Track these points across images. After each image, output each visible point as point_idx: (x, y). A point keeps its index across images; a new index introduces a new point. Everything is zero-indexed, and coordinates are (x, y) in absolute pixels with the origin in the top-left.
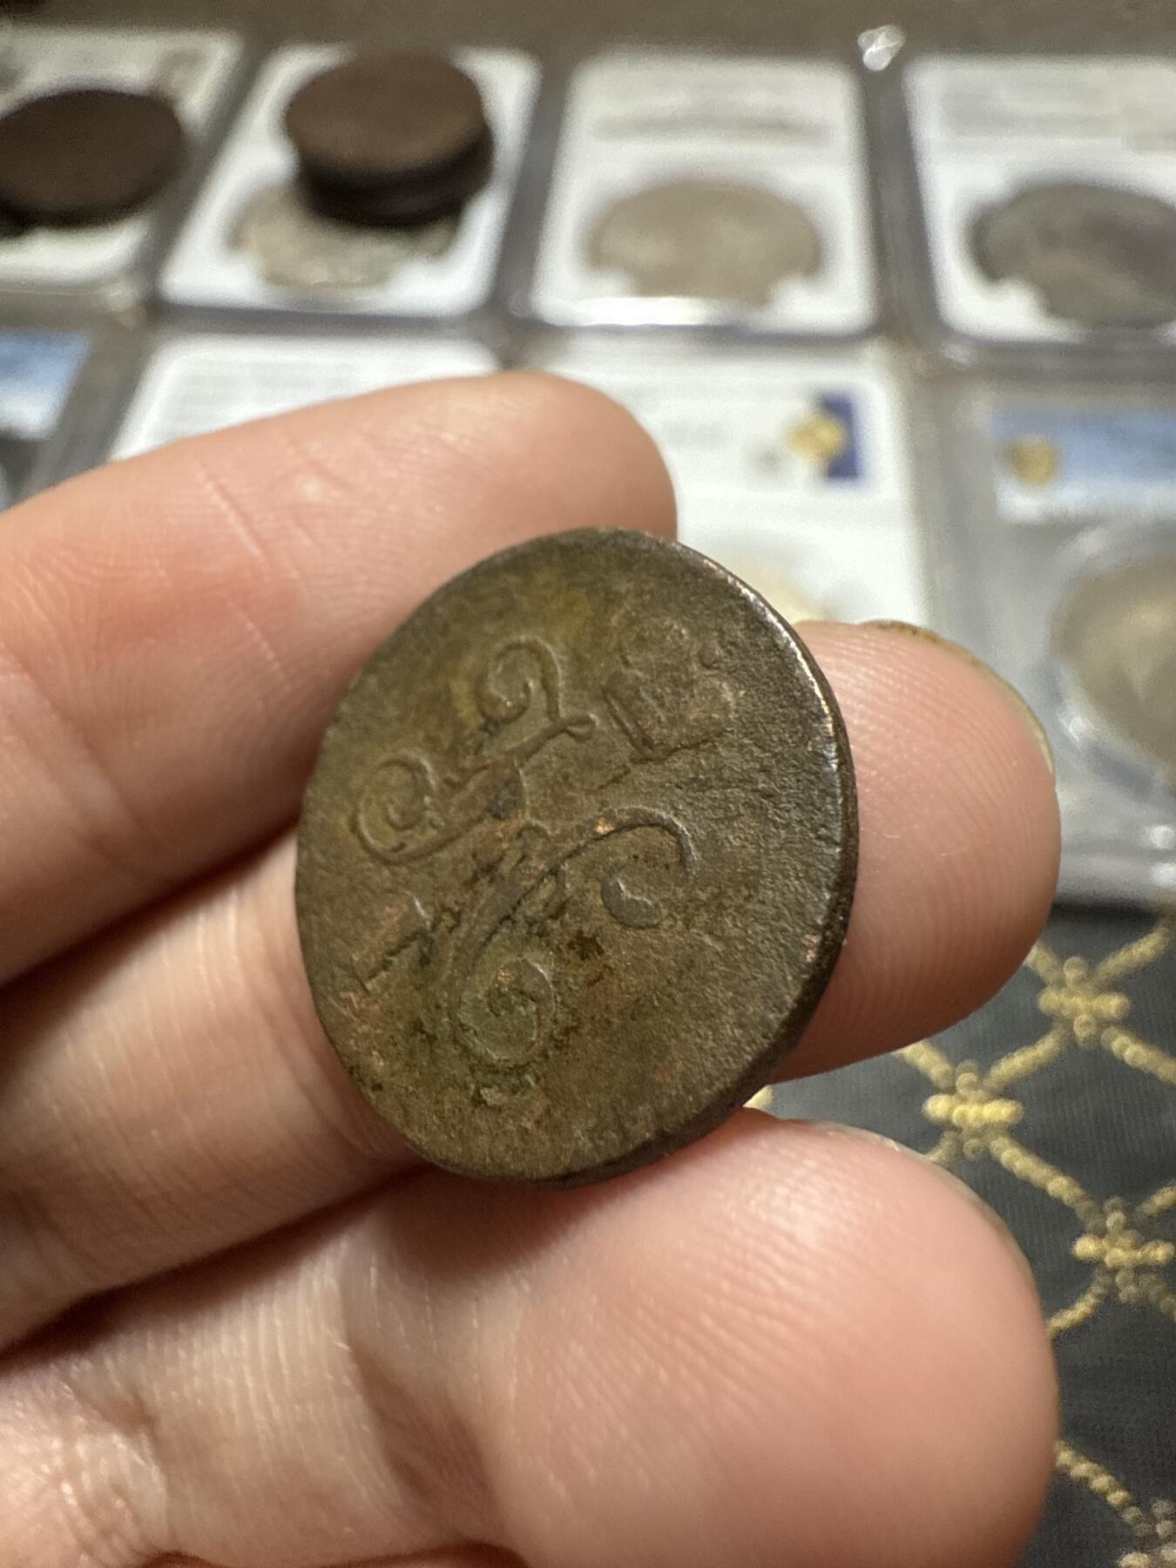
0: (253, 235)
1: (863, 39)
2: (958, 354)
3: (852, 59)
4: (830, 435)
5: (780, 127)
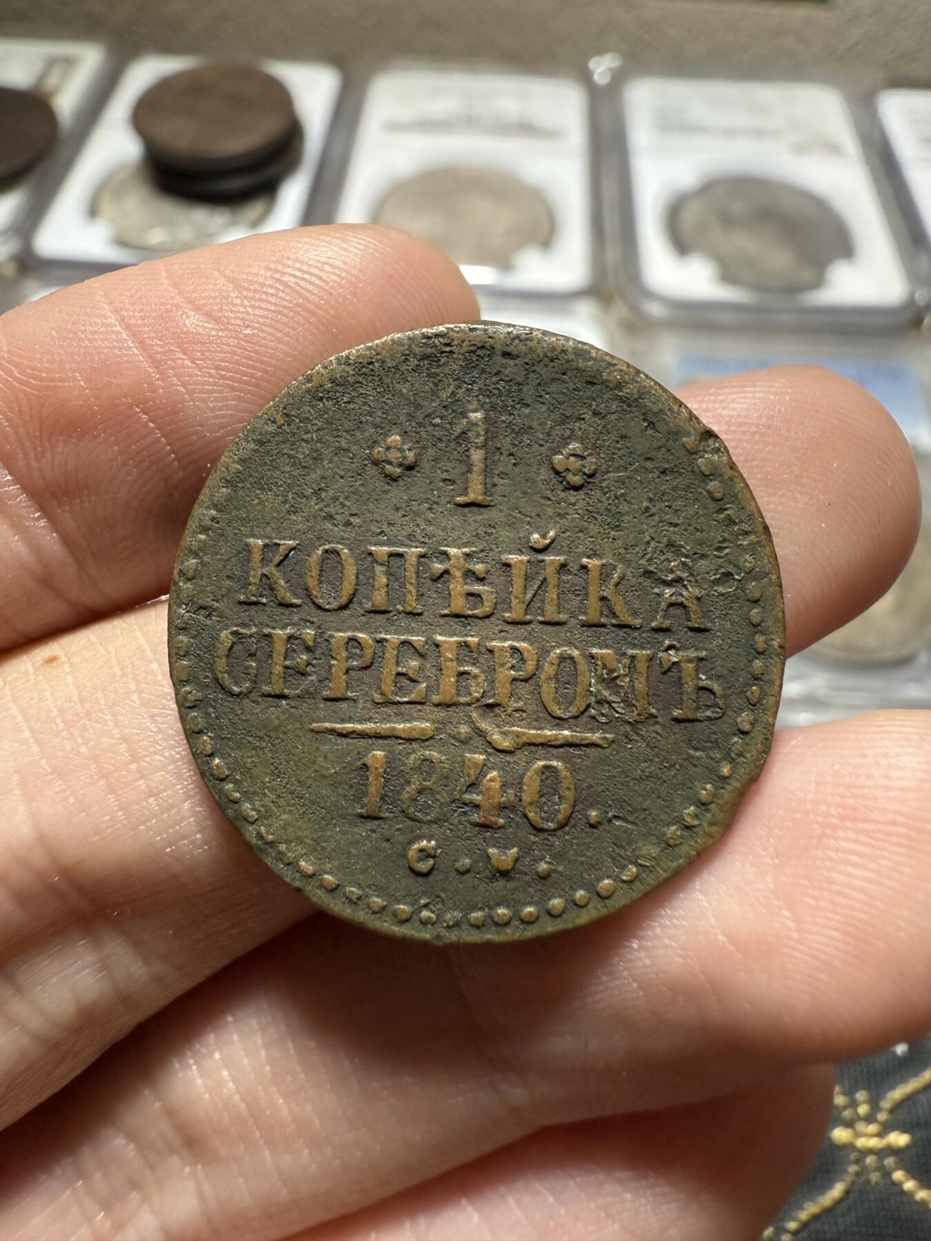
0: (107, 207)
1: (592, 64)
2: (655, 310)
3: (585, 77)
5: (526, 128)
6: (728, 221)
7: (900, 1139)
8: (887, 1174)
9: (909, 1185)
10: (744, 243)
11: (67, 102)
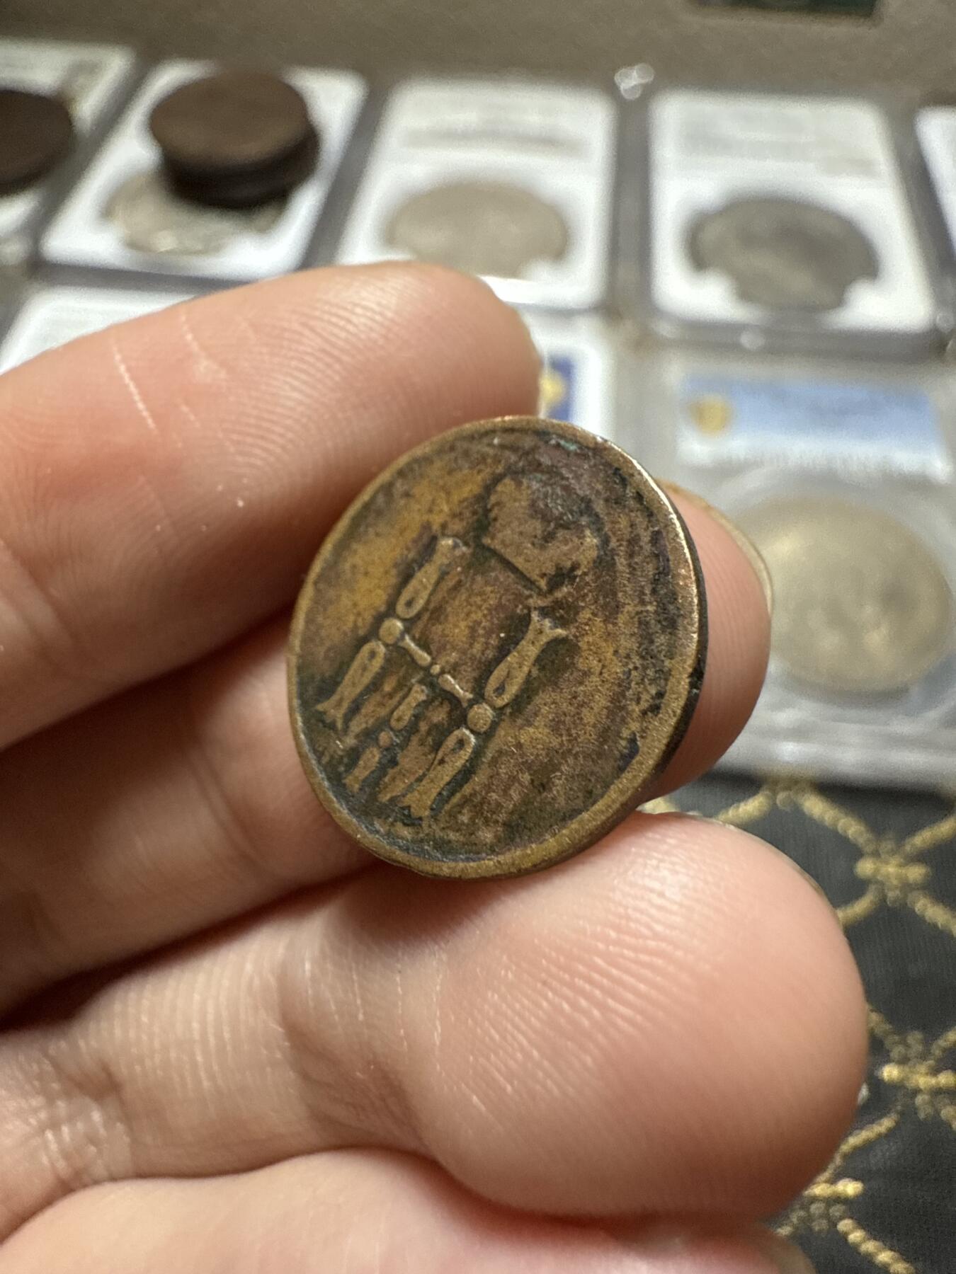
0: (121, 211)
3: (611, 89)
4: (552, 388)
6: (749, 240)
7: (850, 1188)
8: (833, 1224)
9: (856, 1236)
10: (764, 262)
11: (87, 108)
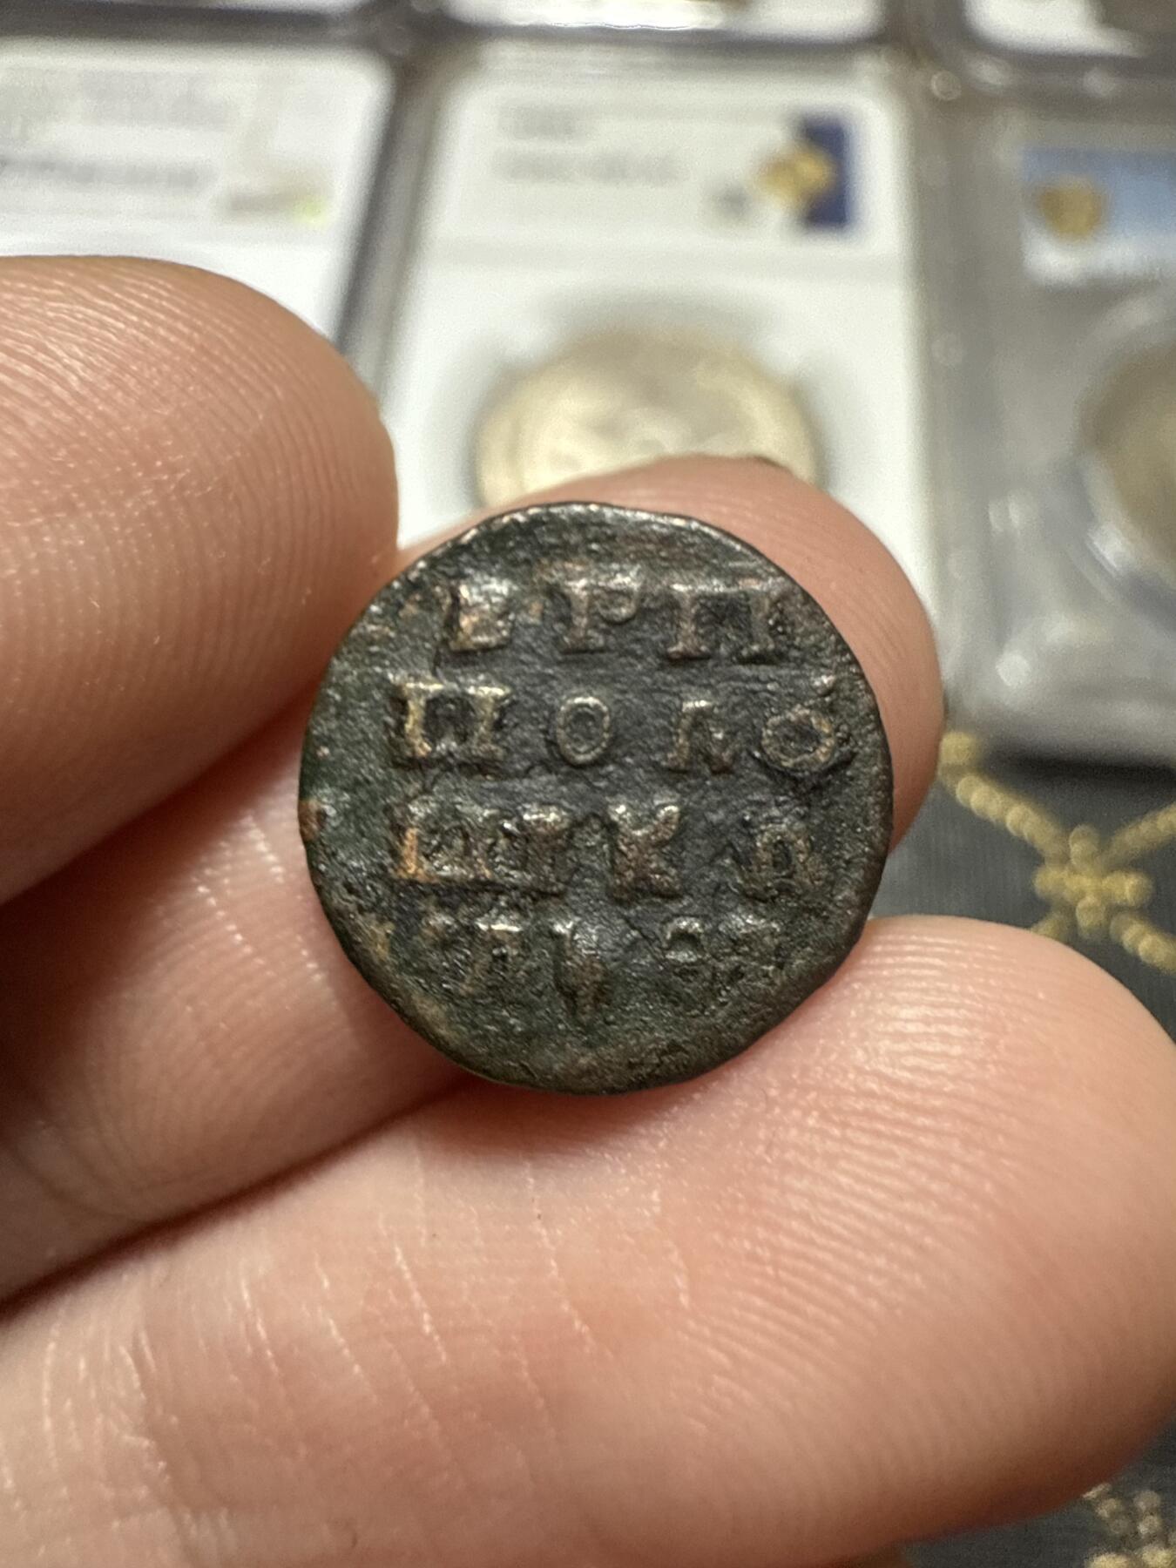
4: (814, 171)
